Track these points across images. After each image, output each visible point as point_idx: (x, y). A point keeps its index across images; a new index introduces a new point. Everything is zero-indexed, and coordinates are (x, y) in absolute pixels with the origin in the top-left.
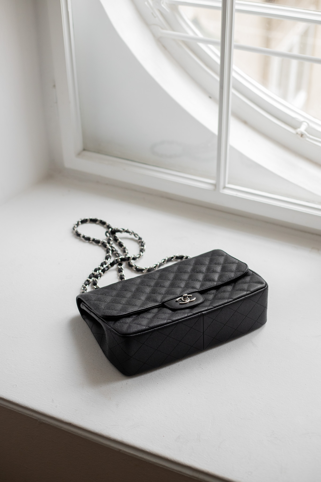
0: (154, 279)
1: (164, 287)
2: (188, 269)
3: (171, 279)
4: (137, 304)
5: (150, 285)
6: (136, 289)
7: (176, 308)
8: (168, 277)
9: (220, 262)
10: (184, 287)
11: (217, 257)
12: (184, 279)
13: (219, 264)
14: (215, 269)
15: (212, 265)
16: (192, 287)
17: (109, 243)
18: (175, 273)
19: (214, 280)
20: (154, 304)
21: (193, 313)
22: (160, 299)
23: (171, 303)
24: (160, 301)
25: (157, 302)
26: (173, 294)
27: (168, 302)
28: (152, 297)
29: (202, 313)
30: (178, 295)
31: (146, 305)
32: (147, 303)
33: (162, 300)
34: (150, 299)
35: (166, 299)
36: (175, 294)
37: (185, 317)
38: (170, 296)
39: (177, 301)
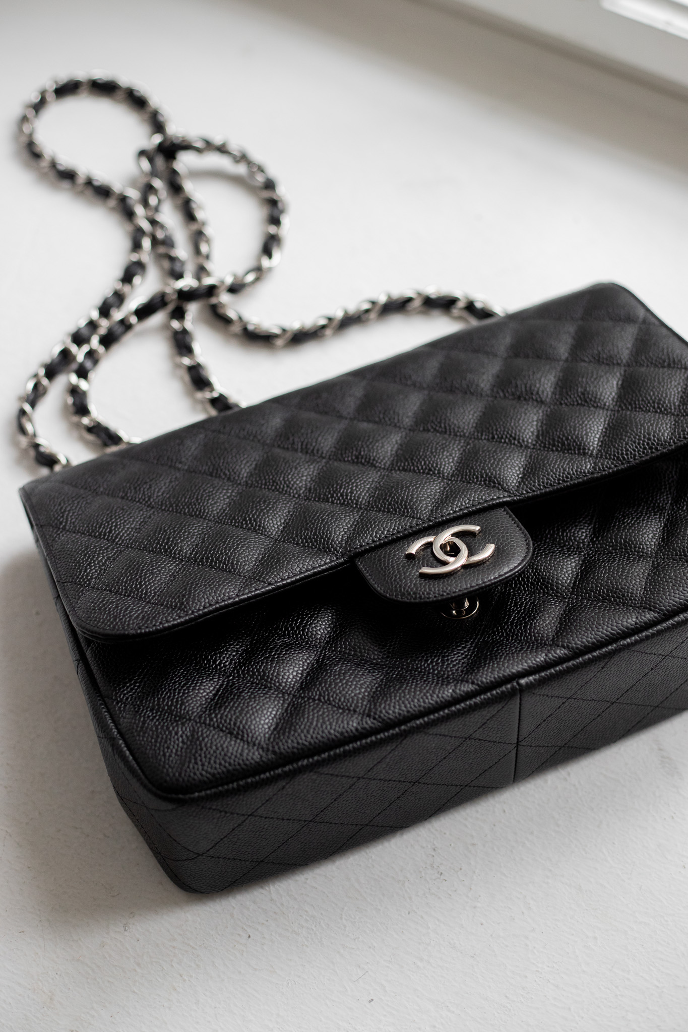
0: (340, 417)
1: (371, 463)
2: (484, 373)
3: (407, 421)
4: (238, 561)
5: (318, 450)
6: (255, 469)
7: (403, 595)
8: (394, 412)
9: (618, 352)
10: (452, 476)
11: (608, 324)
12: (459, 427)
13: (614, 364)
14: (591, 389)
15: (583, 364)
16: (485, 480)
17: (145, 203)
18: (426, 392)
19: (584, 449)
20: (313, 565)
21: (478, 685)
22: (342, 536)
23: (384, 561)
24: (339, 545)
25: (327, 552)
26: (400, 510)
27: (375, 556)
28: (311, 521)
29: (518, 683)
30: (420, 522)
31: (276, 568)
32: (285, 556)
33: (350, 544)
34: (301, 533)
35: (366, 538)
36: (408, 512)
37: (441, 701)
38: (388, 520)
39: (410, 557)
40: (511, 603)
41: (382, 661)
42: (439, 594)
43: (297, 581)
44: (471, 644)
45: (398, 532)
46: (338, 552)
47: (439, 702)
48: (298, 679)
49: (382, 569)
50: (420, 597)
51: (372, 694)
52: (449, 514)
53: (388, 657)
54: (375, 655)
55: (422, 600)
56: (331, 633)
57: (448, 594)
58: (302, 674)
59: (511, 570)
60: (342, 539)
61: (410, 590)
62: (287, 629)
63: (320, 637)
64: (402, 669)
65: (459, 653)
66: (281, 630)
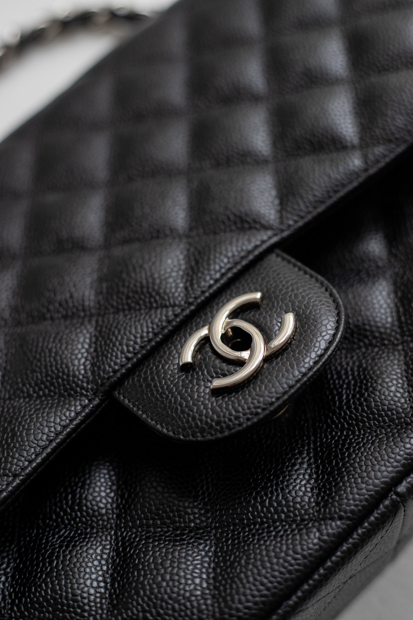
10: (190, 230)
20: (63, 423)
21: (348, 518)
22: (84, 364)
23: (155, 386)
24: (85, 380)
25: (72, 396)
26: (144, 301)
27: (139, 381)
28: (35, 358)
29: (397, 494)
30: (178, 310)
31: (14, 447)
32: (20, 423)
33: (99, 375)
34: (27, 379)
35: (117, 357)
36: (156, 301)
37: (310, 561)
38: (135, 322)
39: (186, 368)
40: (332, 376)
41: (202, 521)
42: (251, 413)
43: (49, 455)
44: (308, 454)
45: (156, 335)
46: (87, 391)
47: (308, 563)
48: (103, 590)
49: (157, 399)
50: (228, 427)
51: (211, 581)
52: (210, 286)
53: (207, 511)
54: (189, 514)
55: (233, 431)
56: (117, 500)
57: (264, 409)
58: (105, 581)
59: (331, 343)
60: (85, 369)
61: (209, 421)
62: (58, 515)
63: (106, 512)
64: (235, 525)
65: (299, 474)
66: (51, 519)
